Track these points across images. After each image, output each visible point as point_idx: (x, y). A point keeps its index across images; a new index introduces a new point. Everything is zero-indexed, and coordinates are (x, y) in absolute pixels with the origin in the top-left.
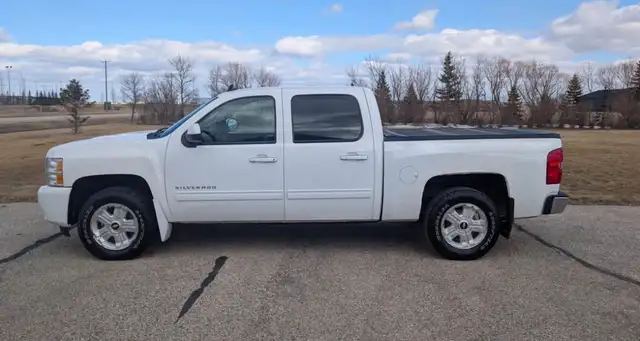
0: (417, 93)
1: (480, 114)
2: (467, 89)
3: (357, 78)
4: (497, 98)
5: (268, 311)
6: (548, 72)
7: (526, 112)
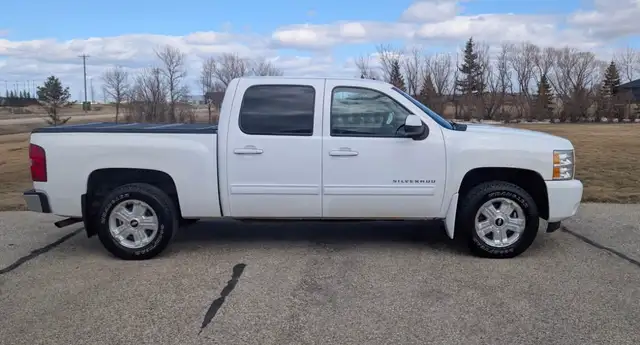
0: (435, 86)
1: (507, 108)
2: (492, 79)
3: (368, 71)
4: (525, 90)
5: (298, 320)
6: (582, 60)
7: (558, 105)
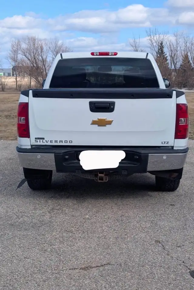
0: (191, 62)
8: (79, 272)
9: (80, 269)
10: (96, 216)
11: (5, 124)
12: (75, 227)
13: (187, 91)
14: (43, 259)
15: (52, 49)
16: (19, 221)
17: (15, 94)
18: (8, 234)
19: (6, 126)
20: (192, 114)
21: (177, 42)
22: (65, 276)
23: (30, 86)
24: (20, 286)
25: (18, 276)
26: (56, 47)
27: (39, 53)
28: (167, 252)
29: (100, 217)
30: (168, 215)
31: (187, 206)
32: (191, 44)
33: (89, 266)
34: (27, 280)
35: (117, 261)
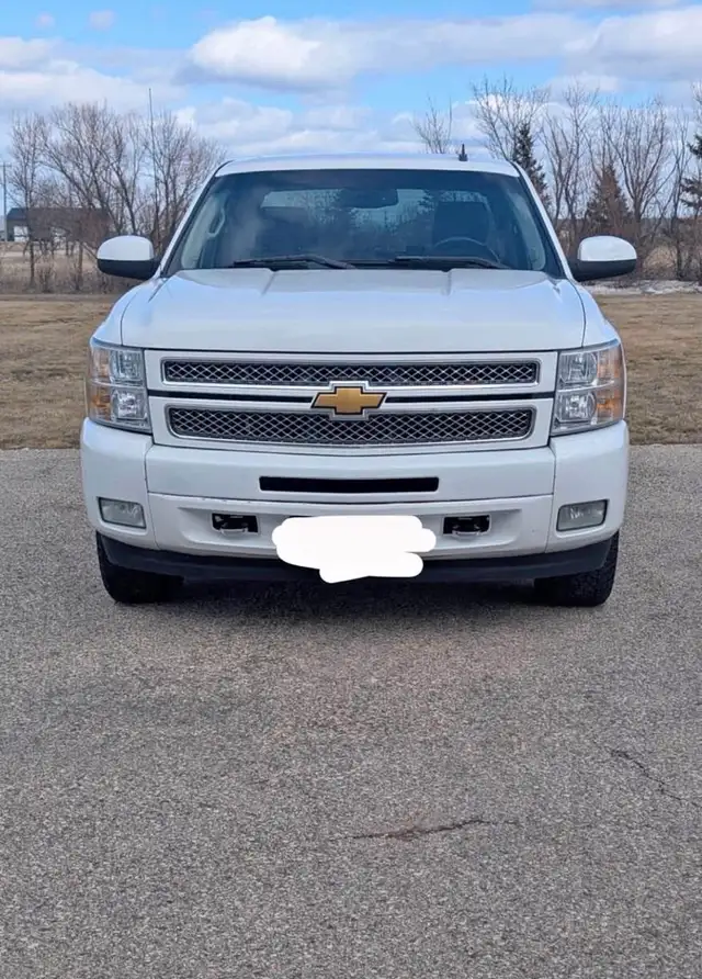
0: (625, 192)
8: (388, 845)
9: (390, 836)
10: (401, 680)
11: (20, 397)
12: (339, 711)
13: (613, 290)
14: (262, 809)
15: (154, 147)
16: (153, 696)
17: (31, 300)
18: (128, 736)
19: (25, 404)
20: (646, 364)
21: (577, 126)
22: (345, 858)
23: (80, 272)
24: (209, 889)
25: (194, 860)
26: (167, 142)
27: (112, 161)
28: (658, 784)
29: (415, 683)
30: (634, 674)
31: (691, 646)
32: (623, 134)
33: (415, 827)
34: (227, 871)
35: (502, 810)
